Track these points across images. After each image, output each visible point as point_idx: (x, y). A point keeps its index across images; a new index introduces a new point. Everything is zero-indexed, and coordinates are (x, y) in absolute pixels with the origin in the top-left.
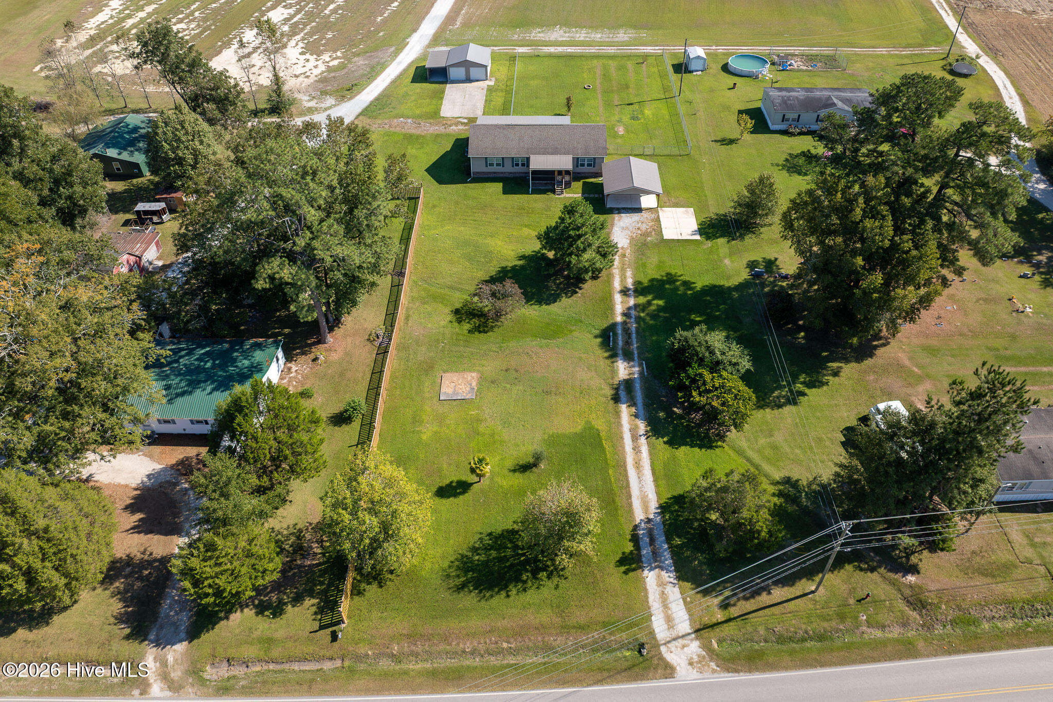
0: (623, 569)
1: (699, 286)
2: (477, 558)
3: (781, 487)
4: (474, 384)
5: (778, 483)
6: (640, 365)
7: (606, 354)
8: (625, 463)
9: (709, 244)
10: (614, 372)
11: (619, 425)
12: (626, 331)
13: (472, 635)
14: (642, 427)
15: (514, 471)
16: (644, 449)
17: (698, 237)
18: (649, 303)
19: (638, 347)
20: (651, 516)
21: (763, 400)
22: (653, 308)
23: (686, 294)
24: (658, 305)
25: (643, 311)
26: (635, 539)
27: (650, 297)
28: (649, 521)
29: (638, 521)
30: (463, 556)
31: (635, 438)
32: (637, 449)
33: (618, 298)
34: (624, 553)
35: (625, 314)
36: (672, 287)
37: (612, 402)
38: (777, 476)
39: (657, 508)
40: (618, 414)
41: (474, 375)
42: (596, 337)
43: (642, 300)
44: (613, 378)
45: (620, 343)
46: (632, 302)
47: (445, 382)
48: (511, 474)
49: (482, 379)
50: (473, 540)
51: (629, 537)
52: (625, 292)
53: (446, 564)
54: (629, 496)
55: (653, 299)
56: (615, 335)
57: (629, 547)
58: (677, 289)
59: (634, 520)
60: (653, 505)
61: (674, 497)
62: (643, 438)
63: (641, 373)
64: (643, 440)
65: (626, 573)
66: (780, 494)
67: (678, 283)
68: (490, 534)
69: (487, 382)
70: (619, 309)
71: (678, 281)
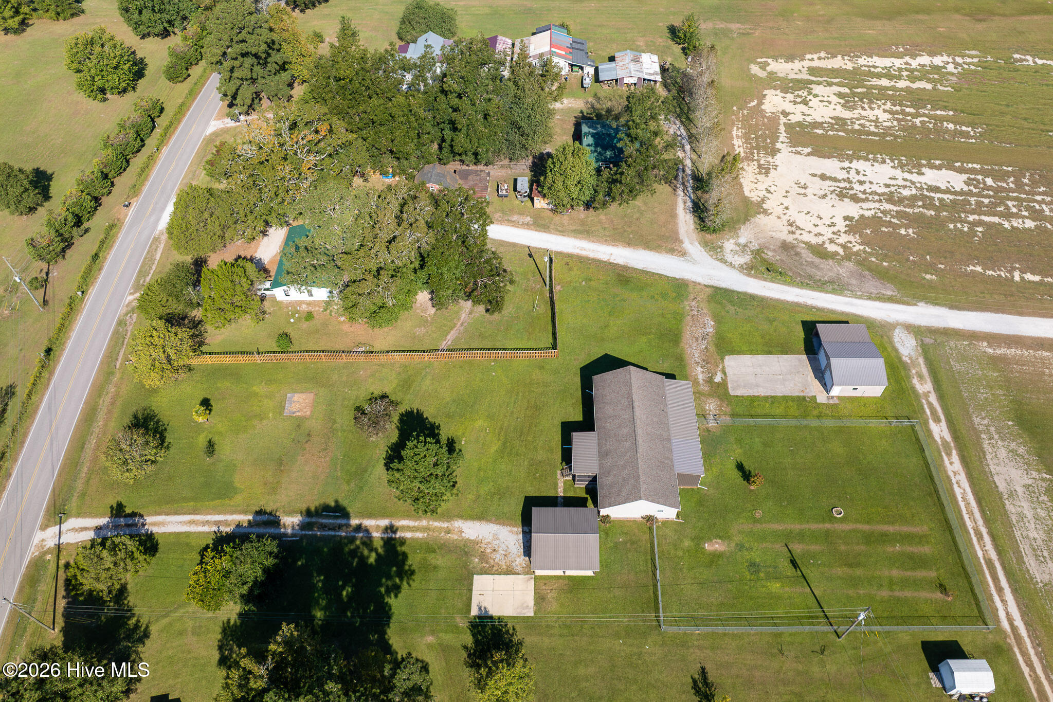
0: (115, 505)
1: (391, 600)
2: (152, 423)
3: (142, 629)
4: (299, 414)
5: (147, 627)
6: (293, 535)
7: (313, 509)
8: (196, 514)
9: (463, 623)
10: (291, 513)
11: (232, 513)
12: (340, 527)
13: (105, 425)
14: (226, 530)
15: (210, 442)
16: (206, 529)
17: (474, 612)
18: (372, 549)
19: (316, 535)
20: (146, 527)
21: (232, 635)
22: (366, 552)
23: (381, 585)
24: (368, 557)
25: (364, 543)
26: (133, 515)
27: (380, 550)
28: (143, 525)
29: (145, 518)
30: (155, 416)
31: (217, 523)
32: (207, 523)
33: (384, 522)
34: (125, 507)
35: (359, 528)
36: (392, 573)
37: (258, 509)
38: (154, 629)
39: (151, 532)
40: (245, 512)
41: (308, 413)
42: (336, 502)
43: (378, 544)
44: (284, 512)
45: (324, 521)
46: (376, 535)
47: (303, 396)
48: (208, 439)
49: (303, 419)
50: (165, 420)
51: (136, 511)
52: (391, 529)
53: (153, 408)
54: (167, 514)
55: (377, 554)
56: (336, 517)
57: (128, 510)
58: (389, 577)
59: (149, 515)
60: (155, 530)
61: (157, 544)
62: (216, 529)
63: (285, 535)
64: (215, 529)
65: (112, 507)
66: (137, 626)
67: (397, 580)
68: (165, 429)
69: (299, 423)
70: (368, 523)
71: (401, 580)
